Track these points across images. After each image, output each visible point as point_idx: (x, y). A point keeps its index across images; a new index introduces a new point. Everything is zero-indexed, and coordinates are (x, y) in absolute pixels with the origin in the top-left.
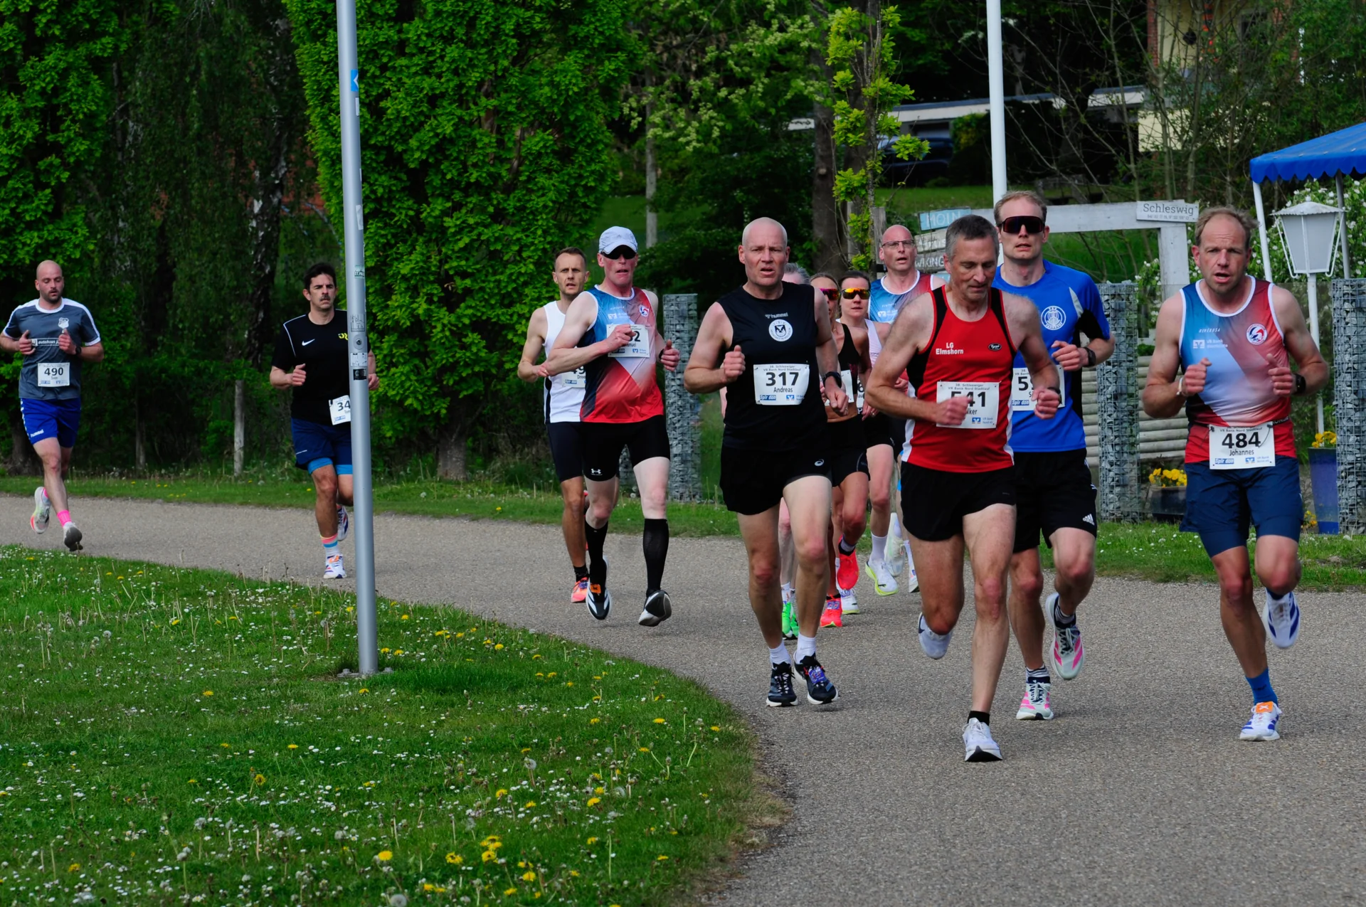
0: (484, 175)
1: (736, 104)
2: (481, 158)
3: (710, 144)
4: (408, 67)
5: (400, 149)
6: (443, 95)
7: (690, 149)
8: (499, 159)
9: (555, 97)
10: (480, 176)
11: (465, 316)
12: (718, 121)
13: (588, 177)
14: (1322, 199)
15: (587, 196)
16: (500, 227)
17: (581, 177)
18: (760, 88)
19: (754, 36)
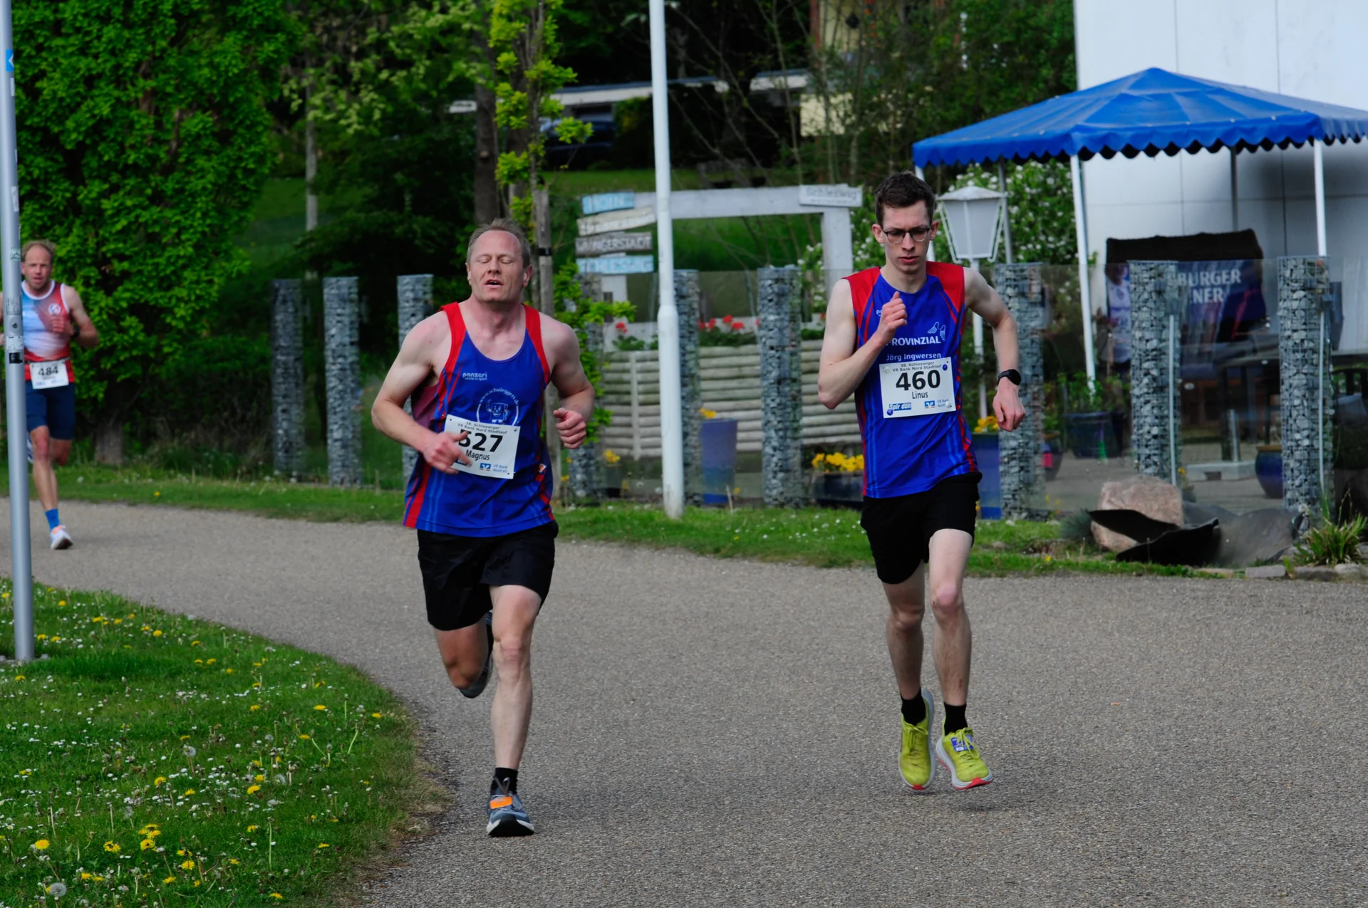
0: (142, 157)
1: (397, 87)
2: (139, 139)
3: (371, 127)
4: (64, 47)
5: (56, 130)
6: (100, 76)
7: (351, 131)
8: (157, 141)
9: (215, 78)
10: (138, 158)
11: (123, 299)
12: (379, 103)
13: (247, 159)
14: (985, 184)
15: (247, 178)
16: (158, 210)
17: (240, 159)
18: (422, 70)
19: (415, 18)
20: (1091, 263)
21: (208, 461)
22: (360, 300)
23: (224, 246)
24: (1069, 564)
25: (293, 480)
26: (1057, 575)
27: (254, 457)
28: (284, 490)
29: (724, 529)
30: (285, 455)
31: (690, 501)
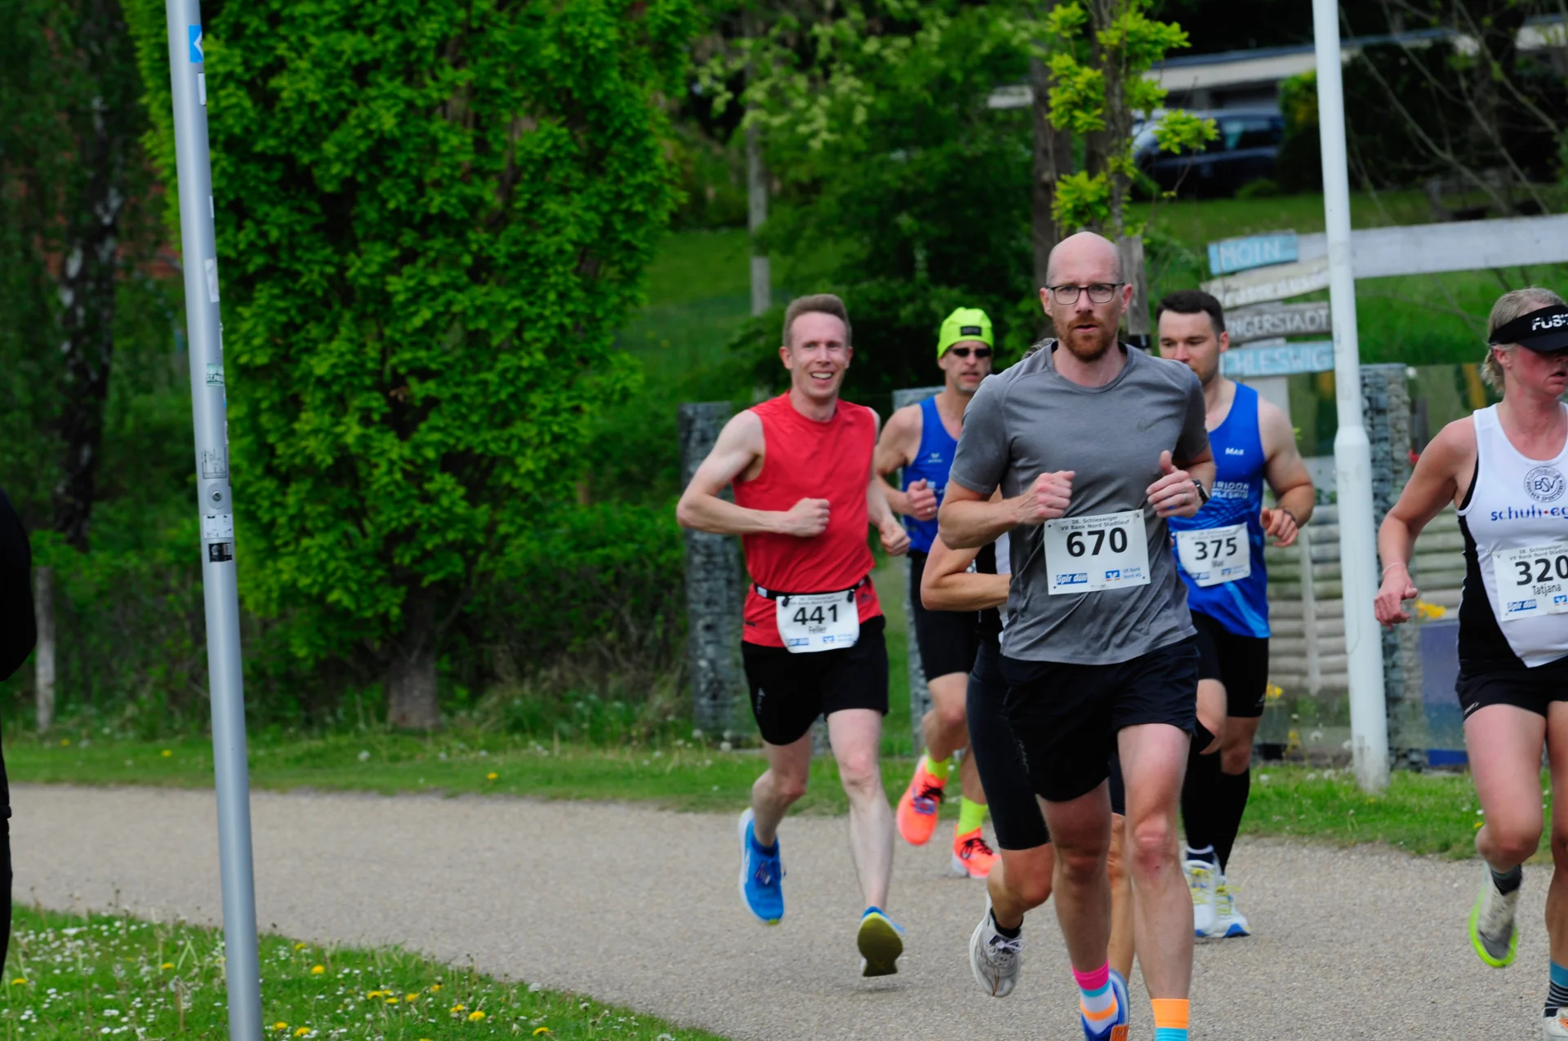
0: (454, 201)
1: (894, 66)
2: (447, 171)
3: (851, 136)
4: (315, 17)
5: (306, 159)
6: (377, 64)
7: (816, 144)
8: (478, 171)
9: (568, 60)
10: (447, 203)
11: (429, 444)
12: (864, 94)
13: (631, 196)
15: (632, 230)
16: (484, 289)
17: (620, 196)
18: (936, 37)
23: (597, 348)
25: (726, 746)
27: (660, 709)
28: (709, 762)
29: (1458, 810)
30: (712, 703)
31: (1404, 763)
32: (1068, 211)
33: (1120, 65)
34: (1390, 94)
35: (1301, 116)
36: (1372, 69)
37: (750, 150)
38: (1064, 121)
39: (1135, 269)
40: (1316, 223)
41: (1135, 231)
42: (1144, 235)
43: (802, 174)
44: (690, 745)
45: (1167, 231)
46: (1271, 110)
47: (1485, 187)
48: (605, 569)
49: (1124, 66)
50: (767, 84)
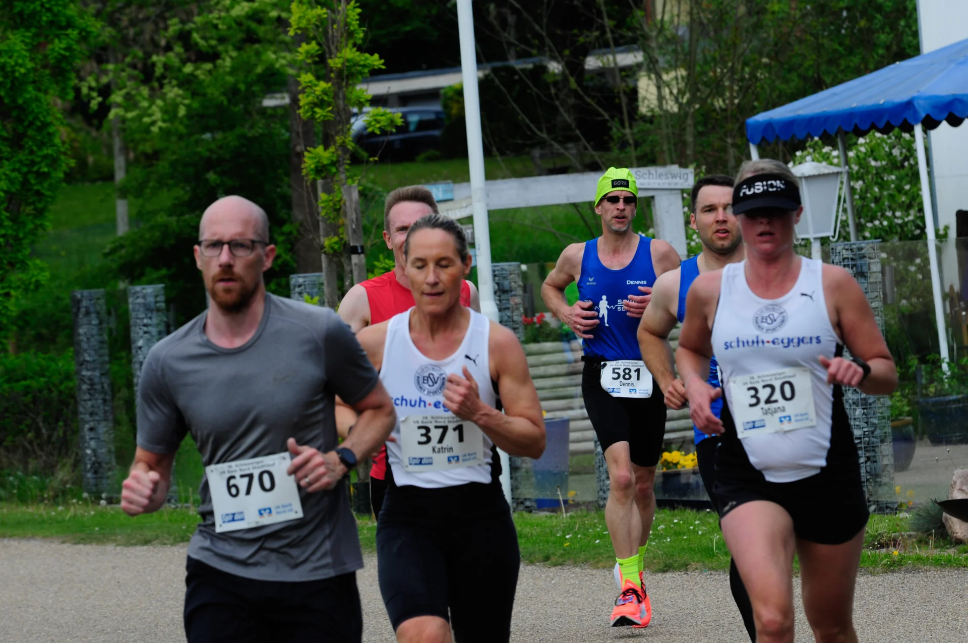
1: (204, 81)
3: (177, 124)
7: (155, 129)
12: (184, 98)
13: (39, 163)
14: (826, 158)
15: (40, 183)
17: (33, 163)
18: (228, 62)
19: (220, 7)
20: (941, 237)
21: (13, 487)
22: (168, 309)
23: (20, 256)
24: (919, 559)
25: (103, 502)
26: (907, 571)
27: (61, 480)
28: (92, 513)
29: (554, 535)
30: (94, 476)
31: (521, 507)
32: (312, 170)
33: (343, 80)
34: (508, 97)
35: (454, 111)
36: (497, 82)
37: (114, 133)
38: (309, 114)
39: (354, 205)
40: (464, 176)
41: (354, 181)
42: (359, 184)
43: (148, 148)
44: (80, 503)
45: (374, 182)
46: (437, 107)
47: (567, 154)
48: (26, 394)
49: (345, 80)
50: (123, 92)
